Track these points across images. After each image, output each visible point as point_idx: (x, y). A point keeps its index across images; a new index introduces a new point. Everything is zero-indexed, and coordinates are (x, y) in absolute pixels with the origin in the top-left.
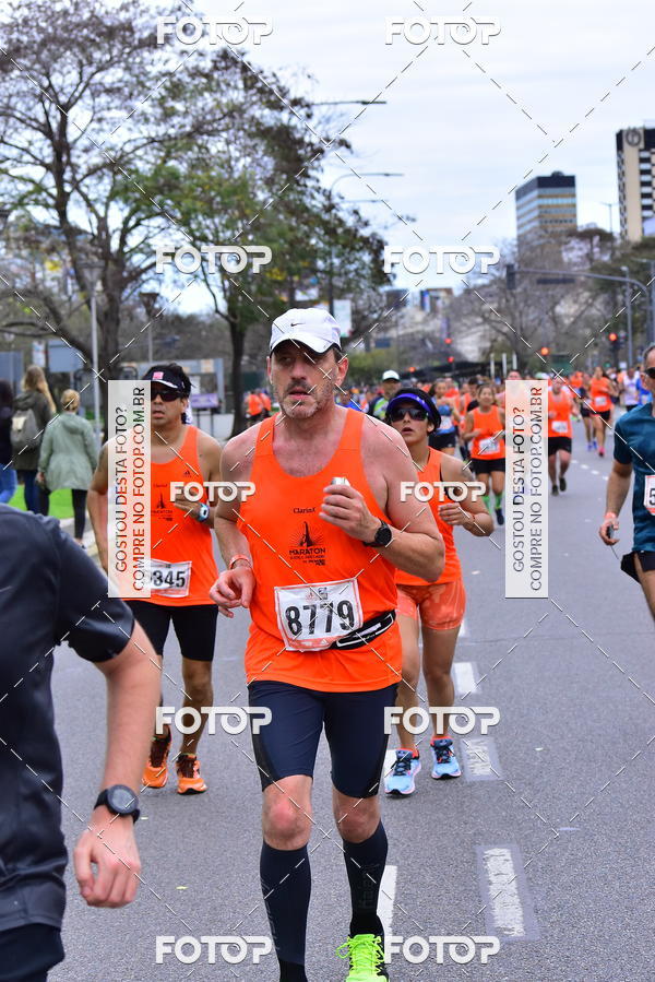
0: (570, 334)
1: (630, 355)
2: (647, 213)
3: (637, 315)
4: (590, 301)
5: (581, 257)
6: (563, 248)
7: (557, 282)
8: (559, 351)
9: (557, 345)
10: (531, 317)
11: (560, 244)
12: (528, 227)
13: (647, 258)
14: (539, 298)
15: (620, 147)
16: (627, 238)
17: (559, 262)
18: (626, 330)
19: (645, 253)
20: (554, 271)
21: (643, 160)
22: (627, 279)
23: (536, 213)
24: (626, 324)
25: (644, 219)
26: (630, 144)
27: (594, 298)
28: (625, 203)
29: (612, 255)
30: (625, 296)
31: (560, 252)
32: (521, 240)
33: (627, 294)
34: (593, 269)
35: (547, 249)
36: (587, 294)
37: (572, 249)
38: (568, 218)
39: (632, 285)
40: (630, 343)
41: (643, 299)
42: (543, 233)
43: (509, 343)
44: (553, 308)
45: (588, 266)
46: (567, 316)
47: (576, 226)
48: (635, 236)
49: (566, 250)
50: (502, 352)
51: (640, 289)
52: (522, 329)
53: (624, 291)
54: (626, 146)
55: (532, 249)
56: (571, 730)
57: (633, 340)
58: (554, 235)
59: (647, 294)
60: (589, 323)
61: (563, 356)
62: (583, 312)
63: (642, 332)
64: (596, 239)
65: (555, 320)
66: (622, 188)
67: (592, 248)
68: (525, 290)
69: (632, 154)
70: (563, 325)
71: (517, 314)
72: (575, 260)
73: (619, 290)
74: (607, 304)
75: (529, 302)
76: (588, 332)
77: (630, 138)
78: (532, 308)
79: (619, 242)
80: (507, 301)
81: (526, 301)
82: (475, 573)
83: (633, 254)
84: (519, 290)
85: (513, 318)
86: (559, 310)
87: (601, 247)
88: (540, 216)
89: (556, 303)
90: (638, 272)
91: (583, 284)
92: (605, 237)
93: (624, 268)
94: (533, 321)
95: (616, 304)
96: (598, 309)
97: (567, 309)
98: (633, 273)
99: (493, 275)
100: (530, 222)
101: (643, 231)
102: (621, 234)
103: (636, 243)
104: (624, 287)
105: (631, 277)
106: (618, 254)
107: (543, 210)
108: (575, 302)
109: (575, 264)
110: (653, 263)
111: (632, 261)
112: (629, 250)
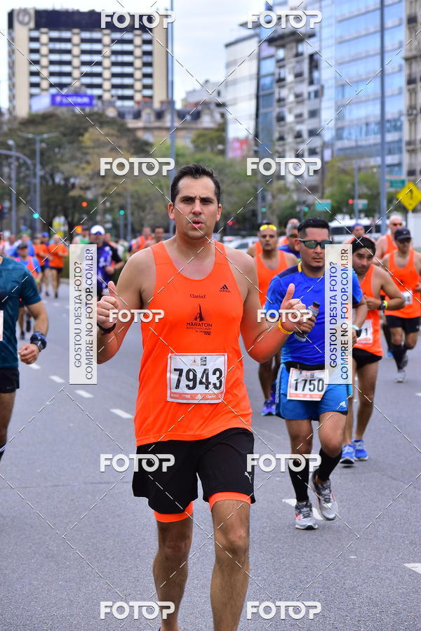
1: (14, 225)
2: (35, 91)
3: (22, 187)
13: (33, 133)
15: (11, 25)
16: (14, 114)
18: (10, 201)
19: (32, 129)
21: (33, 40)
22: (13, 153)
24: (10, 194)
25: (32, 96)
26: (22, 23)
28: (14, 80)
30: (10, 169)
33: (13, 166)
39: (18, 159)
40: (13, 213)
41: (28, 172)
48: (22, 112)
51: (25, 163)
53: (9, 165)
54: (16, 25)
57: (17, 211)
59: (32, 167)
66: (12, 66)
69: (22, 32)
73: (5, 162)
77: (21, 18)
79: (6, 117)
83: (20, 130)
90: (24, 147)
93: (11, 142)
98: (20, 147)
101: (30, 107)
102: (9, 110)
103: (23, 119)
104: (10, 160)
105: (17, 151)
106: (5, 129)
110: (38, 138)
111: (19, 136)
112: (16, 125)
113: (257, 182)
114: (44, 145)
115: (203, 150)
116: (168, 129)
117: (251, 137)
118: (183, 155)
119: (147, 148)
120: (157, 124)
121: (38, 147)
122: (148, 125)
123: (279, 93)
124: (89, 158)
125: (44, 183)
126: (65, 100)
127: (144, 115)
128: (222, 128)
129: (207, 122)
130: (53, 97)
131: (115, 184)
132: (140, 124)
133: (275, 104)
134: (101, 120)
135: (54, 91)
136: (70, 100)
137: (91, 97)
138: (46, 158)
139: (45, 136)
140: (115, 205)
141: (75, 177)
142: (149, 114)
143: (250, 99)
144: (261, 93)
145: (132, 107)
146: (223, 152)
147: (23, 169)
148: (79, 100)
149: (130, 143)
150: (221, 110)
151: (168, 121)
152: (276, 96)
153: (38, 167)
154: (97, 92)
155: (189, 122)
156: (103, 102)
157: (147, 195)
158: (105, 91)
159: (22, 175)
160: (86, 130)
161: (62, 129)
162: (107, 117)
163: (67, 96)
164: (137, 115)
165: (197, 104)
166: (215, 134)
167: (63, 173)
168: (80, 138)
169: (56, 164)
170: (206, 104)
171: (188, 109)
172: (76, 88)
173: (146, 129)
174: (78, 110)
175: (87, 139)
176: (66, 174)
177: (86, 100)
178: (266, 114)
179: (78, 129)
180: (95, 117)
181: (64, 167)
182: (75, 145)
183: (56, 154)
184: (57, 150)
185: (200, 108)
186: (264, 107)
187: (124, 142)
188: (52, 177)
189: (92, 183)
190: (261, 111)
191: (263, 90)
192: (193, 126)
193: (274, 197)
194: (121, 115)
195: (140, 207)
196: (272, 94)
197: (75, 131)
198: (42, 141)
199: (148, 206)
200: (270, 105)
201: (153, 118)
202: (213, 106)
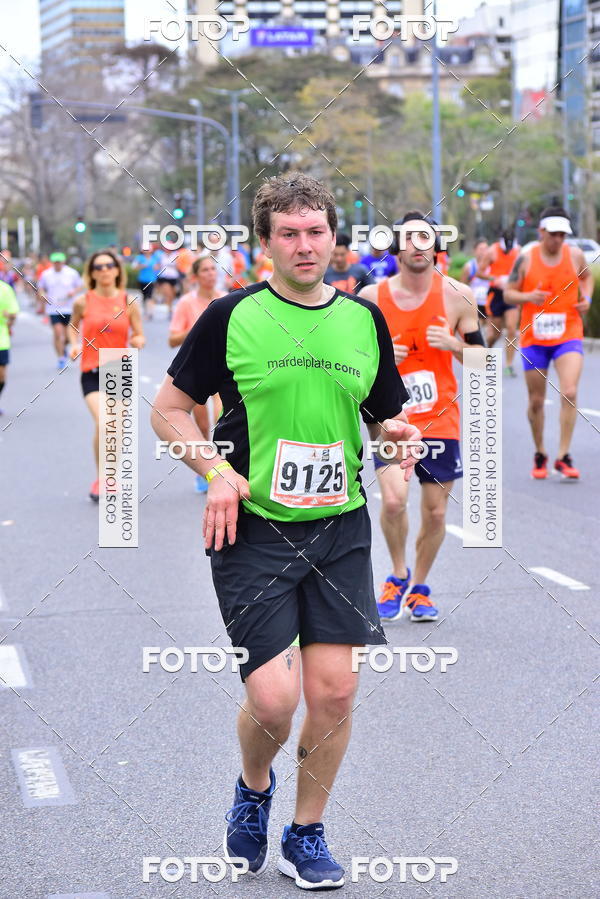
0: (116, 192)
3: (210, 168)
4: (144, 147)
5: (133, 85)
6: (106, 71)
7: (97, 119)
8: (99, 216)
9: (97, 208)
10: (62, 168)
11: (102, 65)
12: (58, 39)
13: (227, 88)
14: (73, 142)
16: (196, 59)
17: (100, 91)
19: (224, 81)
20: (95, 103)
22: (199, 118)
23: (67, 20)
24: (194, 181)
27: (150, 143)
29: (176, 83)
31: (101, 77)
32: (47, 58)
33: (197, 139)
34: (149, 102)
35: (84, 72)
36: (139, 138)
37: (120, 73)
38: (113, 28)
39: (204, 125)
41: (220, 147)
42: (76, 48)
43: (27, 205)
44: (91, 157)
45: (141, 98)
46: (111, 168)
47: (123, 41)
48: (209, 57)
49: (112, 74)
50: (18, 216)
51: (215, 132)
52: (47, 186)
53: (191, 137)
55: (64, 72)
56: (164, 737)
57: (205, 203)
58: (96, 52)
59: (226, 138)
60: (142, 177)
61: (103, 225)
62: (134, 163)
63: (218, 193)
64: (153, 61)
65: (94, 173)
67: (145, 72)
68: (53, 130)
70: (105, 181)
71: (41, 164)
72: (125, 88)
73: (185, 133)
74: (167, 151)
75: (59, 147)
76: (139, 191)
78: (62, 156)
79: (184, 64)
80: (28, 144)
81: (53, 146)
82: (7, 523)
83: (207, 83)
84: (45, 129)
85: (35, 170)
86: (101, 159)
87: (159, 70)
88: (73, 25)
89: (96, 149)
90: (213, 109)
91: (136, 124)
92: (166, 56)
93: (195, 102)
94: (62, 174)
95: (179, 154)
96: (155, 160)
97: (112, 158)
98: (209, 110)
99: (7, 107)
100: (60, 31)
102: (188, 53)
103: (211, 67)
104: (193, 129)
105: (204, 115)
106: (184, 82)
107: (78, 14)
108: (122, 148)
109: (123, 95)
110: (235, 95)
111: (205, 93)
112: (200, 76)
113: (564, 154)
114: (243, 106)
115: (479, 108)
116: (427, 78)
117: (551, 86)
118: (452, 117)
119: (395, 107)
120: (409, 70)
121: (235, 108)
122: (397, 72)
123: (593, 19)
124: (310, 123)
125: (244, 161)
126: (271, 38)
127: (389, 58)
128: (507, 74)
129: (483, 65)
130: (254, 33)
131: (351, 162)
132: (382, 71)
133: (587, 36)
134: (325, 66)
135: (255, 23)
136: (279, 37)
137: (310, 32)
138: (246, 126)
139: (246, 92)
140: (351, 192)
141: (289, 152)
142: (396, 56)
143: (549, 29)
144: (566, 20)
145: (372, 46)
146: (507, 111)
147: (212, 143)
148: (292, 37)
149: (371, 99)
150: (505, 47)
151: (426, 65)
152: (589, 24)
153: (236, 139)
154: (318, 24)
155: (457, 67)
156: (328, 39)
157: (397, 177)
158: (330, 22)
159: (211, 150)
160: (305, 81)
161: (270, 81)
162: (336, 62)
163: (274, 31)
164: (380, 58)
165: (468, 39)
166: (497, 83)
167: (271, 146)
168: (298, 94)
169: (262, 134)
170: (482, 39)
171: (457, 46)
172: (287, 19)
173: (392, 78)
174: (290, 52)
175: (307, 94)
176: (277, 149)
177: (302, 36)
178: (573, 52)
179: (294, 80)
180: (318, 62)
181: (271, 138)
182: (289, 103)
183: (260, 119)
184: (261, 112)
185: (472, 44)
186: (569, 42)
187: (362, 99)
188: (255, 152)
189: (315, 162)
190: (566, 47)
191: (569, 15)
192: (463, 72)
193: (587, 177)
194: (355, 58)
195: (389, 196)
196: (582, 21)
197: (288, 84)
198: (240, 100)
199: (399, 193)
200: (579, 38)
201: (402, 60)
202: (492, 42)
